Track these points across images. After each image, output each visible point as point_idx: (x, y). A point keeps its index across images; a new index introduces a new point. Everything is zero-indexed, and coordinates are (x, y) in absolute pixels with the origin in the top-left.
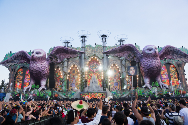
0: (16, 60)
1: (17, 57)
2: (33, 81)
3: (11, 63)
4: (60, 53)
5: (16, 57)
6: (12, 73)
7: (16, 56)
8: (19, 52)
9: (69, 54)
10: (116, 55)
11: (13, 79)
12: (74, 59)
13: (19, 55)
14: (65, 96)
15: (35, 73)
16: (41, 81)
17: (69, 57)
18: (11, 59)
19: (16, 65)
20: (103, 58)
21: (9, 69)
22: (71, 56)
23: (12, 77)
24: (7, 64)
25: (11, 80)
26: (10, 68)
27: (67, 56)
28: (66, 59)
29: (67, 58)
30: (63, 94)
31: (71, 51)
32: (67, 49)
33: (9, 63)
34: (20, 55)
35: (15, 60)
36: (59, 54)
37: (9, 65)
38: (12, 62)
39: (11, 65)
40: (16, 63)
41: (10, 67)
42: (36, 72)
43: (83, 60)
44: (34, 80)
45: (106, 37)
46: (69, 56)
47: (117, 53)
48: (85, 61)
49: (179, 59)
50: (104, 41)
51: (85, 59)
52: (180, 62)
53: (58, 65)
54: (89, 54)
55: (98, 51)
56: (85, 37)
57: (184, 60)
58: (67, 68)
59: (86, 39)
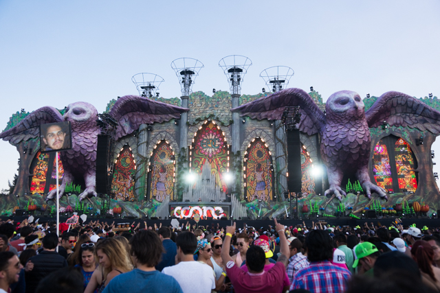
0: (33, 129)
1: (36, 121)
2: (69, 176)
3: (23, 136)
4: (132, 111)
5: (33, 122)
6: (26, 158)
7: (34, 119)
8: (40, 111)
9: (152, 113)
10: (263, 114)
11: (28, 172)
12: (163, 125)
13: (39, 117)
14: (138, 211)
15: (71, 158)
16: (86, 177)
17: (151, 120)
18: (22, 126)
19: (34, 141)
20: (231, 122)
21: (18, 149)
22: (157, 118)
23: (24, 166)
24: (14, 138)
25: (23, 173)
26: (21, 147)
27: (148, 117)
28: (144, 126)
29: (148, 124)
30: (133, 206)
31: (156, 107)
32: (146, 102)
33: (18, 136)
34: (42, 116)
35: (31, 128)
36: (130, 115)
37: (18, 139)
38: (25, 132)
39: (23, 140)
40: (33, 134)
41: (21, 144)
42: (74, 154)
43: (184, 129)
44: (71, 175)
45: (241, 74)
46: (152, 118)
47: (265, 111)
48: (188, 130)
49: (420, 126)
50: (235, 82)
51: (188, 124)
52: (423, 134)
53: (127, 140)
54: (199, 113)
55: (221, 107)
56: (191, 73)
57: (433, 128)
58: (147, 146)
59: (193, 77)
